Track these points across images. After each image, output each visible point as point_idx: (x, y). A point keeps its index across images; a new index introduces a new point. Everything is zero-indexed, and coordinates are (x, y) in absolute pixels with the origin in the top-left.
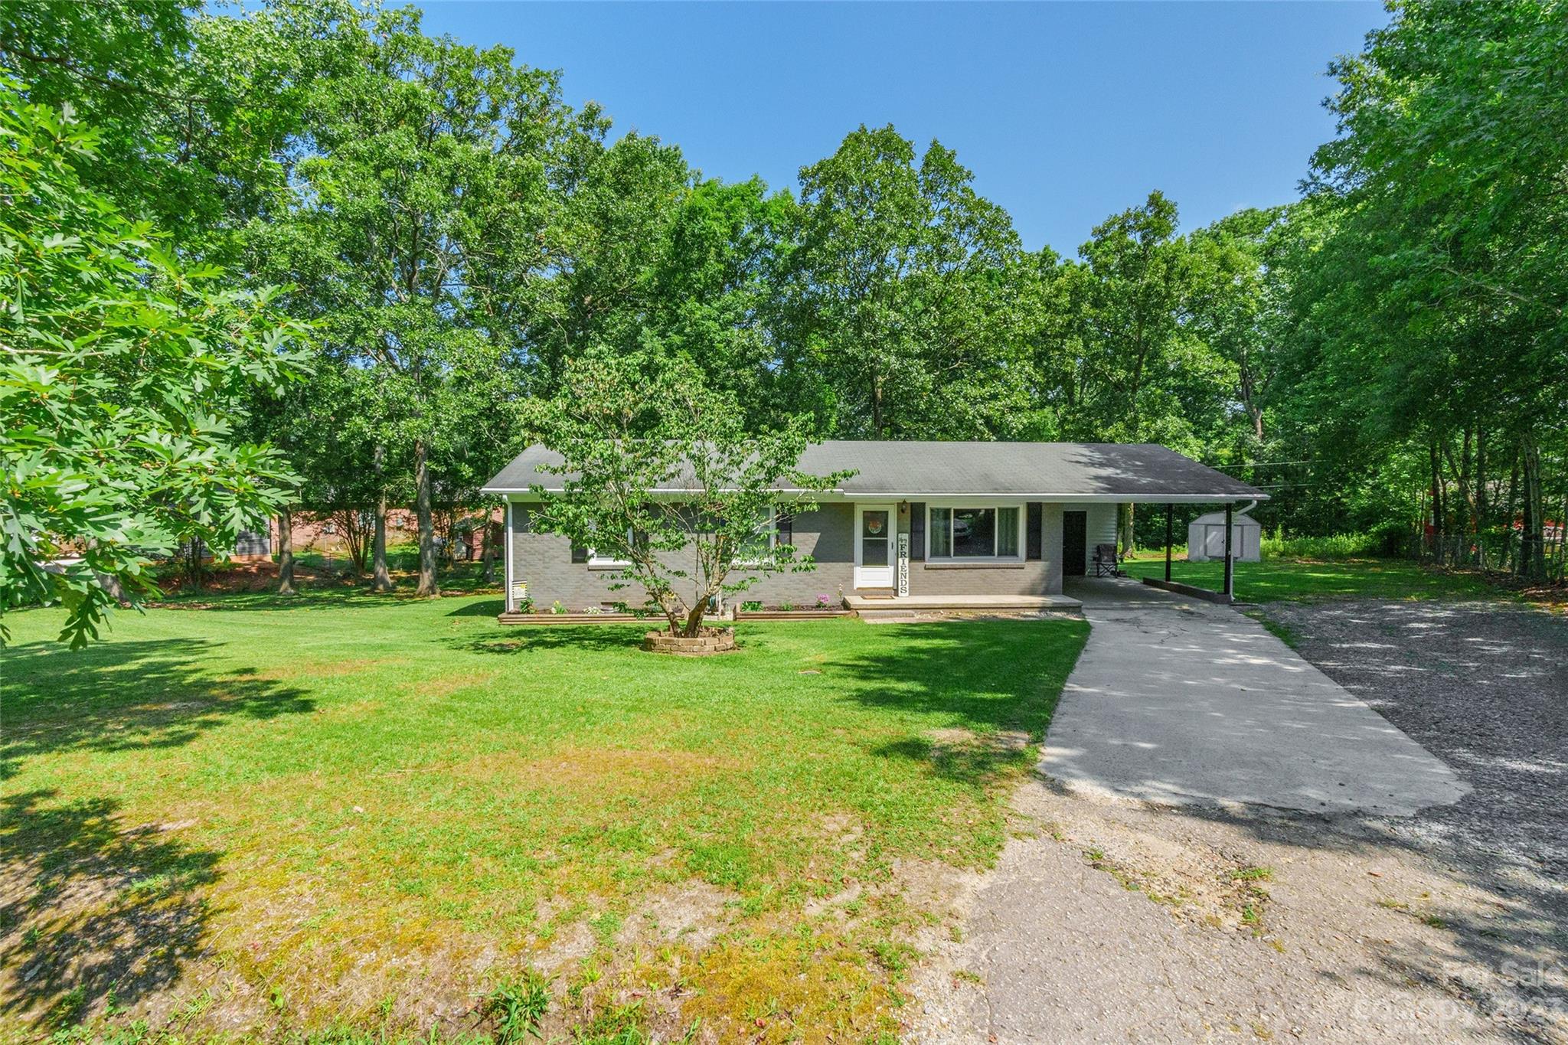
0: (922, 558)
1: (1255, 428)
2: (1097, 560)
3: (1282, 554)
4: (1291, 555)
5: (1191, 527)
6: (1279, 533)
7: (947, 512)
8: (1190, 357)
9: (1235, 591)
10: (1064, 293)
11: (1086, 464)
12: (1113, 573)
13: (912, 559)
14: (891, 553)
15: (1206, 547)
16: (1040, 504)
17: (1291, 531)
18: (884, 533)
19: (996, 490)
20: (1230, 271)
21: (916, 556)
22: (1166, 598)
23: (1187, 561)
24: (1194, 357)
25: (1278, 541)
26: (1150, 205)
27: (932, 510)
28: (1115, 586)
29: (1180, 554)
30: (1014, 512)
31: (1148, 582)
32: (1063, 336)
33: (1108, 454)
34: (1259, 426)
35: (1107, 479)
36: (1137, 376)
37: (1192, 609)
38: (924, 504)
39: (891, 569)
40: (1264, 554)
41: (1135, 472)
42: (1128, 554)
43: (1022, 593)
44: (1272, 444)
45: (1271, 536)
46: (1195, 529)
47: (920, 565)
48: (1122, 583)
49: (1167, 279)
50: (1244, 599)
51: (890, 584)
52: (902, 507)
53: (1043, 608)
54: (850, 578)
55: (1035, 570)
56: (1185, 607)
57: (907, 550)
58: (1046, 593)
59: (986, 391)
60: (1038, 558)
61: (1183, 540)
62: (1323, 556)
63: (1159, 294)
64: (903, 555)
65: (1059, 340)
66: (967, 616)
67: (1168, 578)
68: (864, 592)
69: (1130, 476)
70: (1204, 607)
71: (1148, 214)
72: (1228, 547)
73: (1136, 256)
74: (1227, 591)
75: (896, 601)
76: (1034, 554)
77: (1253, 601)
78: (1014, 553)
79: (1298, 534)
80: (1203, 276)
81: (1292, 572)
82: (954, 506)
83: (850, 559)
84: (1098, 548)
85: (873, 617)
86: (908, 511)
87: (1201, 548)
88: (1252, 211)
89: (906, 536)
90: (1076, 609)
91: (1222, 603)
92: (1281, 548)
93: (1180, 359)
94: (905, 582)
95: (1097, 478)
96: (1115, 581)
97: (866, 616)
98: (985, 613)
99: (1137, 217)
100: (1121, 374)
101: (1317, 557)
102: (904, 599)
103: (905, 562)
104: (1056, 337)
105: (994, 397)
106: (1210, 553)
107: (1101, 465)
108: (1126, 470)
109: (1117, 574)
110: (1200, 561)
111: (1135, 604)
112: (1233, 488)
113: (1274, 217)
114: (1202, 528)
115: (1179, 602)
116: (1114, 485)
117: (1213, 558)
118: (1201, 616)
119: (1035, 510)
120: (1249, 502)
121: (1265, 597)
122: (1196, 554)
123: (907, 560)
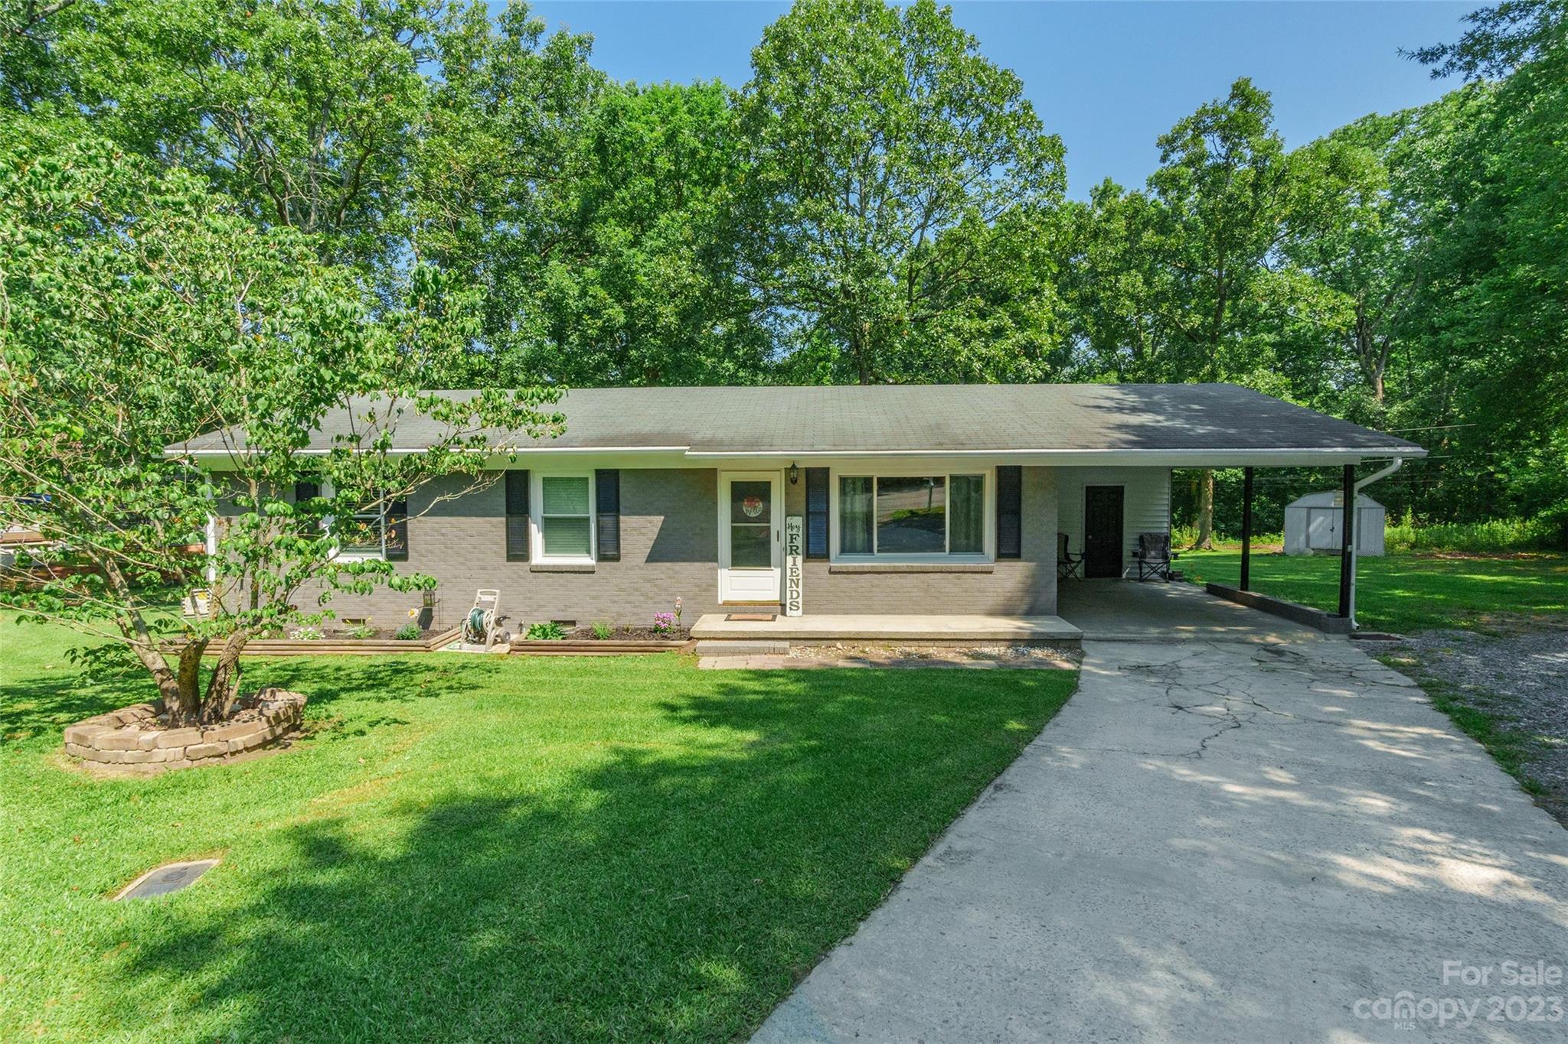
0: (825, 556)
1: (1374, 388)
2: (1140, 557)
3: (1413, 546)
4: (1427, 546)
5: (1288, 510)
6: (1408, 518)
7: (867, 483)
8: (1287, 289)
9: (1358, 608)
10: (1118, 216)
11: (1109, 410)
12: (1163, 575)
13: (809, 556)
14: (776, 547)
15: (1308, 537)
16: (1019, 469)
17: (1421, 516)
18: (766, 516)
19: (940, 445)
20: (1344, 177)
21: (816, 550)
22: (1239, 620)
23: (1282, 555)
24: (1293, 290)
25: (1407, 529)
26: (1233, 97)
27: (843, 481)
28: (1161, 595)
29: (1265, 545)
30: (977, 483)
31: (1213, 590)
32: (1116, 272)
33: (1150, 396)
34: (1380, 387)
35: (1139, 429)
36: (1217, 322)
37: (1283, 644)
38: (826, 471)
39: (776, 572)
40: (1390, 546)
41: (1188, 419)
42: (1205, 544)
43: (992, 613)
44: (1398, 407)
45: (1397, 522)
46: (1294, 513)
47: (820, 567)
48: (1173, 590)
49: (1256, 187)
50: (1374, 624)
51: (775, 596)
52: (792, 473)
53: (1014, 641)
54: (713, 586)
55: (1011, 576)
56: (1272, 639)
57: (799, 542)
58: (1030, 613)
59: (988, 325)
60: (1017, 556)
61: (1277, 528)
62: (1473, 548)
63: (1244, 206)
64: (793, 551)
65: (1112, 278)
66: (878, 653)
67: (1245, 583)
68: (733, 610)
69: (1178, 423)
70: (1302, 640)
71: (1231, 109)
72: (1347, 538)
73: (1216, 168)
74: (1344, 610)
75: (781, 625)
76: (1010, 549)
77: (1391, 626)
78: (978, 549)
79: (1431, 520)
80: (1306, 181)
81: (1436, 572)
82: (876, 474)
83: (714, 558)
84: (1141, 538)
85: (719, 652)
86: (802, 481)
87: (1302, 538)
88: (1373, 116)
89: (798, 521)
90: (1070, 645)
91: (1336, 632)
92: (1412, 537)
93: (1274, 292)
94: (796, 594)
95: (1120, 427)
96: (1166, 587)
97: (708, 652)
98: (912, 649)
99: (1215, 113)
100: (1196, 320)
101: (1464, 549)
102: (795, 622)
103: (796, 562)
104: (1109, 274)
105: (998, 332)
106: (1313, 545)
107: (1134, 410)
108: (1173, 416)
109: (1169, 577)
110: (1300, 554)
111: (1186, 631)
112: (1361, 438)
113: (1402, 123)
114: (1304, 512)
115: (1261, 629)
116: (1148, 438)
117: (1318, 552)
118: (1299, 659)
119: (1010, 478)
120: (1390, 460)
121: (1411, 621)
122: (1295, 546)
123: (799, 559)
